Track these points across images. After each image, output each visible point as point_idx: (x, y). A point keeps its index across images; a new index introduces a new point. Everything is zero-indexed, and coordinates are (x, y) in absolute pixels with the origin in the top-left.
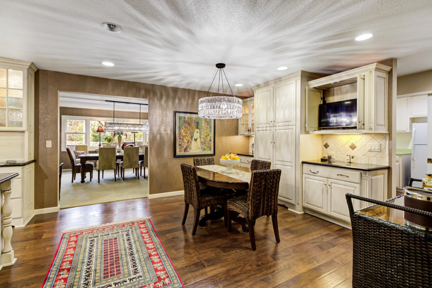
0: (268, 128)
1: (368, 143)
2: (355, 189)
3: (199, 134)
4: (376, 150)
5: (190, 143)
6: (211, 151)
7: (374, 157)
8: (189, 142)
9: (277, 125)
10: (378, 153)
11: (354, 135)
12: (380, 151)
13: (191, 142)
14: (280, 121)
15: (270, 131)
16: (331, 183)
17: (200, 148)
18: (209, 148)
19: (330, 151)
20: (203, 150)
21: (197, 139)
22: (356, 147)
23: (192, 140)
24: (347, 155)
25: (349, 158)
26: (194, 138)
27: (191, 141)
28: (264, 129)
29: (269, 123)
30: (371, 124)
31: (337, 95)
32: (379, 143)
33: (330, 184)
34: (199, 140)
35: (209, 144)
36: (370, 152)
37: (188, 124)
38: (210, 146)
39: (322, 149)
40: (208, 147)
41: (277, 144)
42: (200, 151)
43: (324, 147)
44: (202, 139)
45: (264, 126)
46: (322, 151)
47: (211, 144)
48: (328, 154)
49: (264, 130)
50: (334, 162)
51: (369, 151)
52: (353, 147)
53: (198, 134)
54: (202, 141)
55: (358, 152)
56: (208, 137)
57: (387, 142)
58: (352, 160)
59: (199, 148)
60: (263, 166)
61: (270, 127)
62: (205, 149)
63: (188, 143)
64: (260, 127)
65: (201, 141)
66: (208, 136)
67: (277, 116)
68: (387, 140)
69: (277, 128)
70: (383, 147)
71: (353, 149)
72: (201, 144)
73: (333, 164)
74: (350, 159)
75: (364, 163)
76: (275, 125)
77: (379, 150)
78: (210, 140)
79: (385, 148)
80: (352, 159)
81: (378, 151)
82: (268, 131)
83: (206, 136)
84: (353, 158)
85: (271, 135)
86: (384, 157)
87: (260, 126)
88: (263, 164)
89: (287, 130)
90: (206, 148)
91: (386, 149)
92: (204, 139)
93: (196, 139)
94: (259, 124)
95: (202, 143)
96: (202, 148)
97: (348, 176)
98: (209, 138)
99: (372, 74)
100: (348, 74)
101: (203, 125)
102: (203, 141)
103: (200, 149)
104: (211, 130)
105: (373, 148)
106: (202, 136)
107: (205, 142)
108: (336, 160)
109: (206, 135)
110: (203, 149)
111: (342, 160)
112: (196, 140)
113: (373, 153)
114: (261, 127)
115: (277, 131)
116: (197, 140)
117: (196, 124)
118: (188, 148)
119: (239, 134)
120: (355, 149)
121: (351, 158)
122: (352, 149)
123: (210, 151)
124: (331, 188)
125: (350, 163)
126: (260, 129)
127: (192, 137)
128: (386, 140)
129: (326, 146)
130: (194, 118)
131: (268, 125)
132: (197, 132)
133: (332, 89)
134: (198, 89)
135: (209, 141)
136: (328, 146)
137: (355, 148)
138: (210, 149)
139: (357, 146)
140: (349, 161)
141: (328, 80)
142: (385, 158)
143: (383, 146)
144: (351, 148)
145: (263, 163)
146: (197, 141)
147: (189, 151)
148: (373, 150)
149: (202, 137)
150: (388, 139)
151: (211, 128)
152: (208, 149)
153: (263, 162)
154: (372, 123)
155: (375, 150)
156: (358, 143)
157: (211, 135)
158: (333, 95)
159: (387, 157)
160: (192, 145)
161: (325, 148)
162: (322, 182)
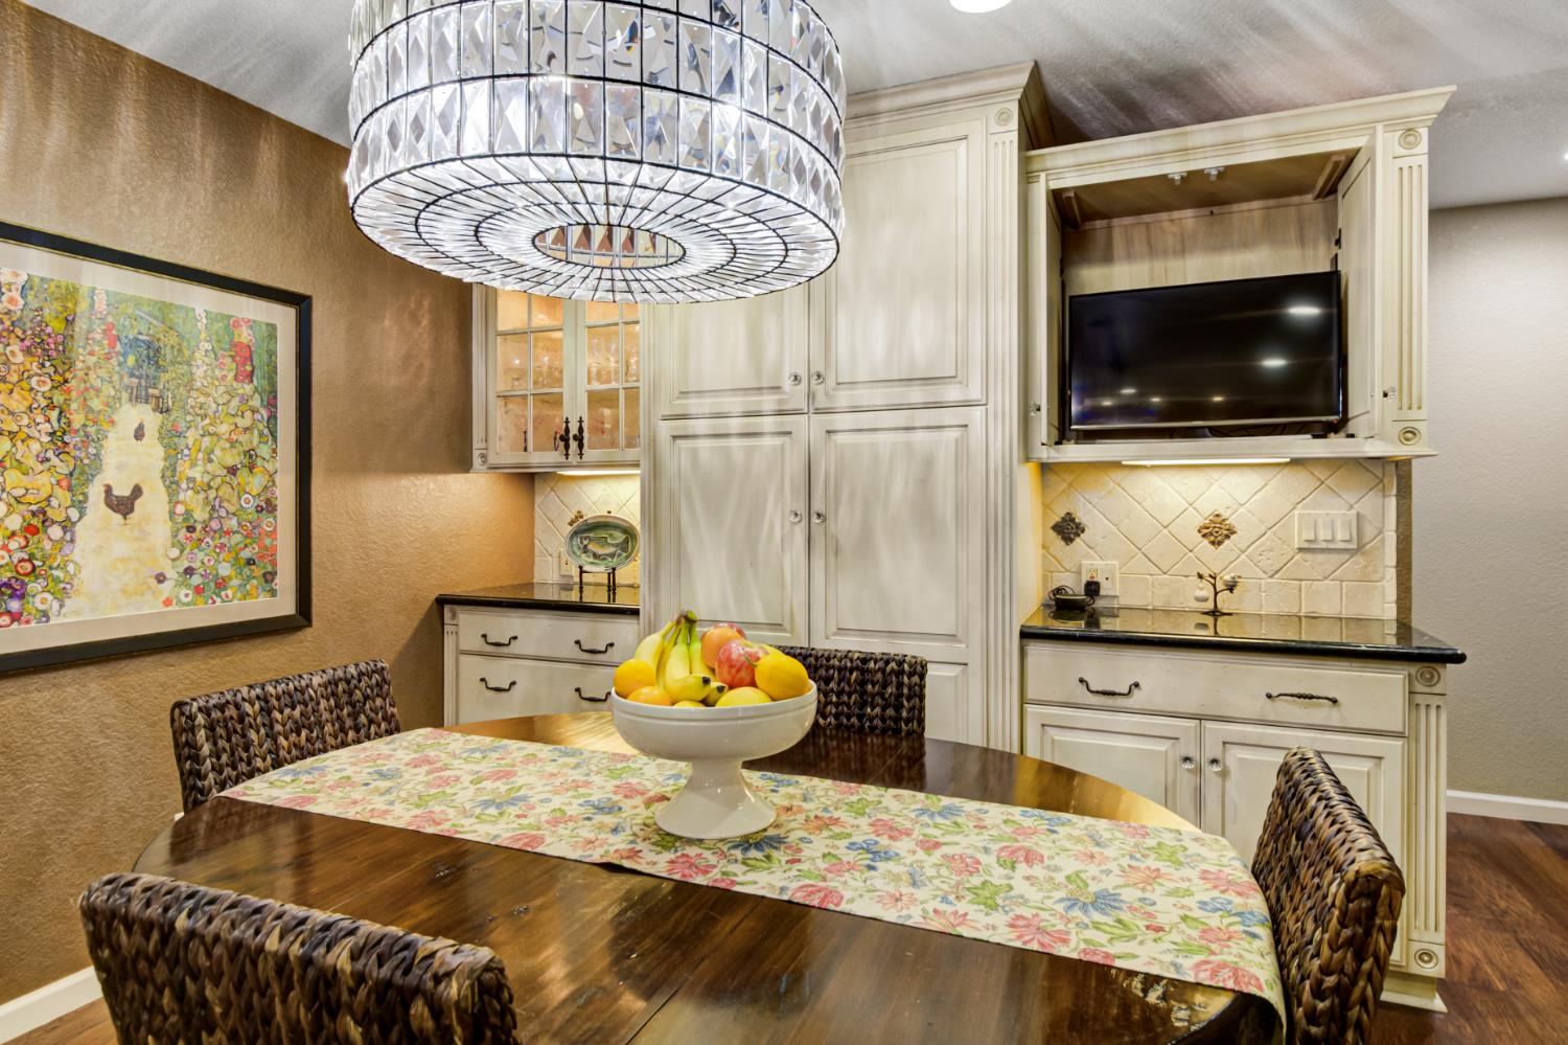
0: (768, 423)
1: (1296, 512)
2: (1378, 766)
3: (160, 451)
4: (1342, 546)
5: (55, 532)
6: (273, 593)
7: (1326, 578)
8: (47, 521)
9: (843, 399)
10: (1347, 556)
11: (1223, 471)
12: (1359, 549)
13: (67, 526)
14: (863, 375)
15: (778, 441)
16: (1224, 743)
17: (171, 574)
18: (258, 571)
19: (1092, 558)
20: (199, 590)
21: (137, 491)
22: (1231, 532)
23: (81, 506)
24: (1200, 576)
25: (1208, 592)
26: (108, 490)
27: (74, 514)
28: (735, 424)
29: (776, 389)
30: (1410, 408)
31: (1130, 257)
32: (1351, 507)
33: (1217, 754)
34: (153, 503)
35: (252, 533)
36: (1308, 556)
37: (27, 351)
38: (270, 554)
39: (1044, 547)
40: (250, 562)
41: (844, 523)
42: (167, 603)
43: (1053, 534)
44: (186, 496)
45: (735, 404)
46: (1044, 556)
47: (273, 534)
48: (1079, 573)
49: (734, 430)
50: (1112, 614)
51: (1301, 550)
52: (1217, 532)
53: (152, 453)
54: (188, 514)
55: (1243, 556)
56: (243, 475)
57: (1392, 502)
58: (1226, 602)
59: (161, 578)
60: (863, 693)
61: (780, 413)
62: (221, 584)
63: (31, 530)
64: (692, 411)
65: (180, 509)
66: (251, 468)
67: (842, 347)
68: (1389, 496)
69: (842, 421)
70: (1369, 531)
71: (1220, 543)
72: (175, 542)
73: (1107, 625)
74: (1216, 594)
75: (1274, 610)
76: (821, 403)
77: (1354, 546)
78: (269, 507)
79: (1381, 532)
80: (1224, 596)
81: (1346, 550)
82: (768, 442)
83: (233, 471)
84: (1231, 589)
85: (794, 465)
86: (1376, 577)
87: (694, 405)
88: (862, 683)
89: (919, 436)
90: (225, 570)
91: (1383, 538)
92: (212, 494)
93: (122, 490)
94: (684, 394)
95: (191, 529)
96: (189, 571)
97: (1334, 701)
98: (255, 483)
99: (1411, 146)
100: (1285, 127)
101: (199, 373)
102: (200, 515)
103: (167, 588)
104: (273, 417)
105: (1323, 534)
106: (185, 469)
107: (214, 525)
108: (1124, 601)
109: (230, 462)
110: (196, 580)
111: (1158, 604)
112: (123, 506)
113: (1320, 557)
114: (707, 410)
115: (839, 438)
116: (137, 503)
117: (131, 360)
118: (34, 586)
119: (477, 461)
120: (1227, 542)
121: (1220, 586)
122: (1213, 543)
123: (264, 598)
124: (1224, 774)
125: (1215, 613)
126: (701, 426)
127: (76, 481)
128: (1384, 496)
129: (1068, 529)
130: (101, 304)
131: (768, 402)
132: (139, 434)
133: (1099, 224)
134: (143, 46)
135: (259, 510)
136: (1079, 529)
137: (1228, 537)
138: (269, 577)
139: (1237, 527)
140: (1210, 606)
141: (1158, 155)
142: (1383, 578)
143: (1371, 523)
144: (1204, 536)
145: (863, 672)
146: (133, 516)
147: (45, 615)
148: (1324, 545)
149: (191, 480)
150: (1394, 492)
151: (271, 403)
152: (250, 578)
153: (865, 661)
154: (1415, 406)
155: (1331, 546)
156: (1242, 510)
157: (270, 467)
158: (1108, 258)
159: (1391, 574)
160: (77, 555)
161: (1063, 543)
162: (1161, 746)
